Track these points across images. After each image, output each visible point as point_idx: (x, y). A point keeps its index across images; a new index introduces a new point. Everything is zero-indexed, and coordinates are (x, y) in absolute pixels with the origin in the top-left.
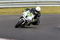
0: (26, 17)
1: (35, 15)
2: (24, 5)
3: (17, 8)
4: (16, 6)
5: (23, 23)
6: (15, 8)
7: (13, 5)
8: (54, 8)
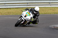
0: (25, 16)
1: (34, 15)
2: (17, 6)
3: (10, 9)
4: (8, 6)
5: (22, 22)
6: (7, 8)
7: (6, 6)
8: (45, 9)
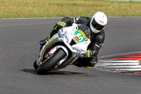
5: (61, 62)
